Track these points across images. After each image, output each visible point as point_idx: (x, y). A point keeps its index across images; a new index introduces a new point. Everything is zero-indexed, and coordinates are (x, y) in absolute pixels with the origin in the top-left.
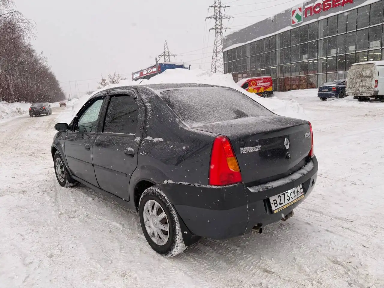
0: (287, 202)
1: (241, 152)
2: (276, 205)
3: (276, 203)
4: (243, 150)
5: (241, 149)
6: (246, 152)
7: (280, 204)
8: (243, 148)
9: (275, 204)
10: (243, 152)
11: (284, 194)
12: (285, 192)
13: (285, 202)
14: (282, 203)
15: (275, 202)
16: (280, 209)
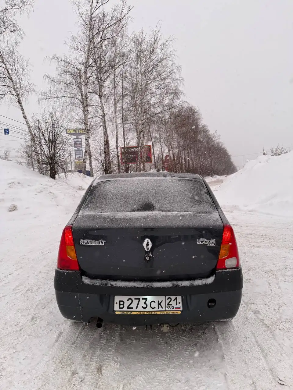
0: (140, 308)
1: (80, 244)
2: (122, 306)
3: (123, 305)
4: (83, 242)
5: (81, 240)
6: (86, 244)
7: (128, 307)
8: (84, 240)
9: (120, 305)
10: (83, 244)
11: (139, 299)
12: (141, 297)
13: (137, 308)
14: (132, 308)
15: (122, 303)
16: (126, 312)
